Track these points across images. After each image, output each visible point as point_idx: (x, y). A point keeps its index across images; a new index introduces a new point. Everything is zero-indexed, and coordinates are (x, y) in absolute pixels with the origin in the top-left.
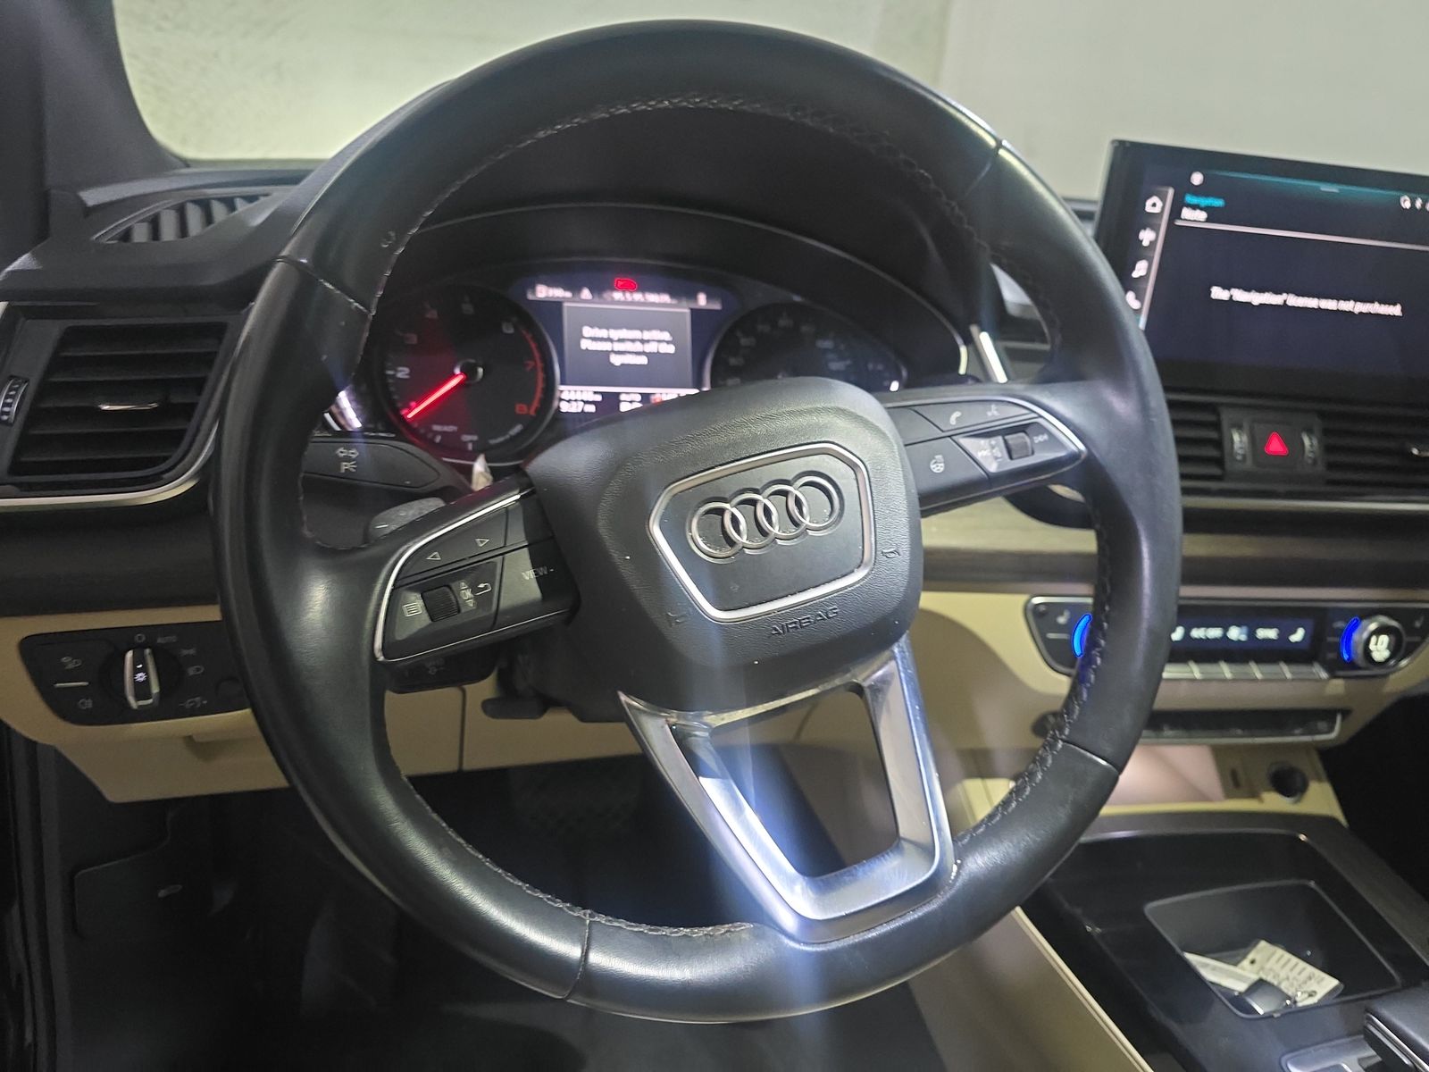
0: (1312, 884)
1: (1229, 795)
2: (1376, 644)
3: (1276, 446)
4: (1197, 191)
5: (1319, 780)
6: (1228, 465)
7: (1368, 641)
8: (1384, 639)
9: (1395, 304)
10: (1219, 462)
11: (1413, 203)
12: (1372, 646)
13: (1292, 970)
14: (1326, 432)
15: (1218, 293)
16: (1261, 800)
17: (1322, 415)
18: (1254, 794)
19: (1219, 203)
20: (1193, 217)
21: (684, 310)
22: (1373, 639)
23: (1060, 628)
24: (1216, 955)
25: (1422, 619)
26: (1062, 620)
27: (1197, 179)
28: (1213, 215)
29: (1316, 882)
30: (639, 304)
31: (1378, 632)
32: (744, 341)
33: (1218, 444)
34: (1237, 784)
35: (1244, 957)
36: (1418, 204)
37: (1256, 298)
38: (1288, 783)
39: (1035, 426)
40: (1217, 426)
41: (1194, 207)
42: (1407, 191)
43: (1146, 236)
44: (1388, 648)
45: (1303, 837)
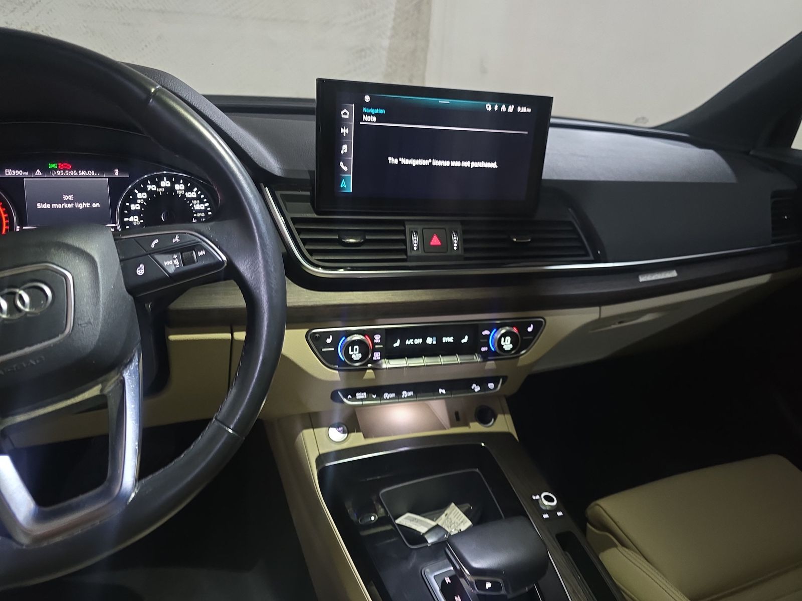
0: (477, 470)
1: (453, 425)
2: (504, 341)
3: (435, 241)
4: (369, 105)
5: (504, 413)
6: (409, 254)
7: (500, 339)
8: (508, 338)
9: (493, 162)
10: (405, 251)
11: (493, 107)
12: (503, 343)
13: (457, 518)
14: (465, 232)
15: (393, 161)
16: (470, 427)
17: (463, 223)
18: (466, 424)
19: (383, 111)
20: (369, 120)
21: (104, 179)
22: (503, 339)
23: (329, 345)
24: (424, 515)
25: (532, 326)
26: (329, 341)
27: (367, 98)
28: (380, 118)
29: (479, 469)
30: (74, 177)
31: (504, 335)
32: (140, 195)
33: (404, 242)
34: (458, 419)
35: (443, 512)
36: (496, 108)
37: (414, 162)
38: (484, 416)
39: (199, 246)
40: (403, 232)
41: (369, 114)
42: (488, 101)
43: (344, 131)
44: (511, 343)
45: (483, 444)
